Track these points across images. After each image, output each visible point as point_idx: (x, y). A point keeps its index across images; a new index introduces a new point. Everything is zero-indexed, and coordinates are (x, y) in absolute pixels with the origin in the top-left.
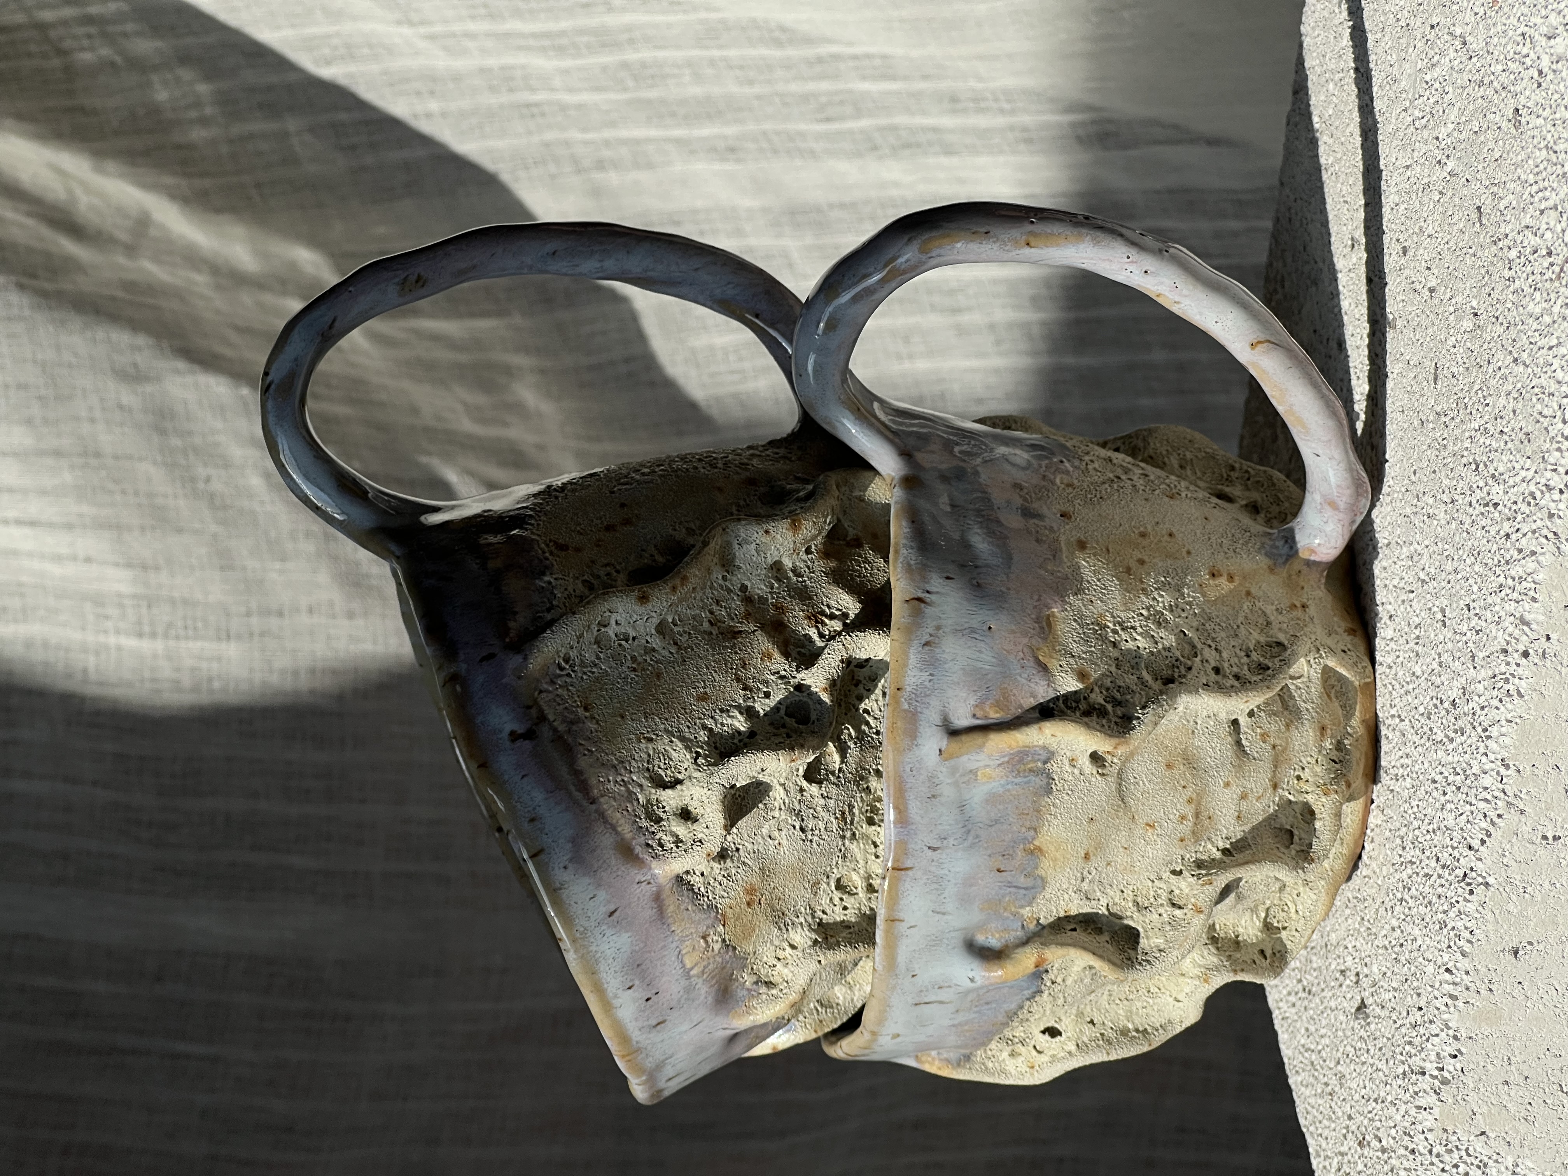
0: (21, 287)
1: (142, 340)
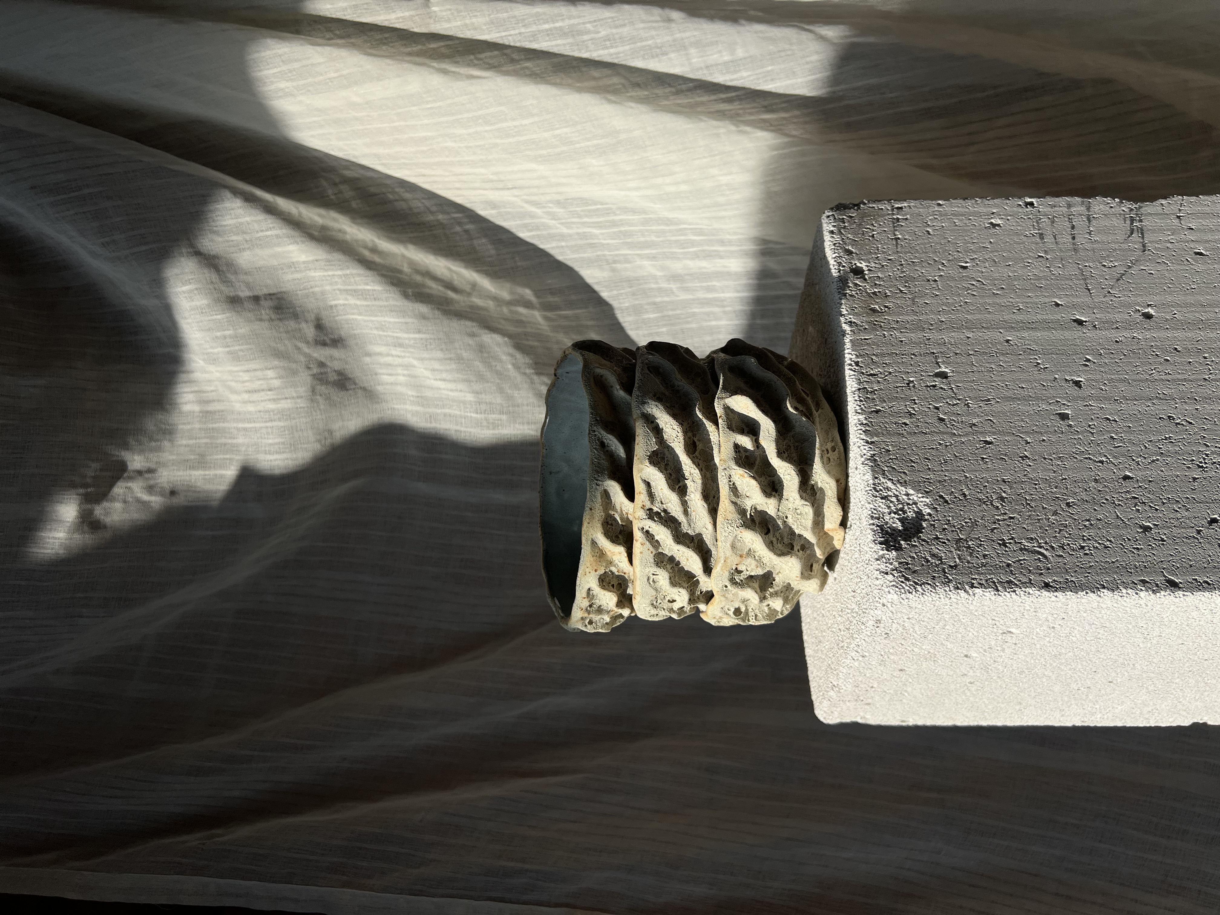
0: (438, 309)
1: (474, 324)
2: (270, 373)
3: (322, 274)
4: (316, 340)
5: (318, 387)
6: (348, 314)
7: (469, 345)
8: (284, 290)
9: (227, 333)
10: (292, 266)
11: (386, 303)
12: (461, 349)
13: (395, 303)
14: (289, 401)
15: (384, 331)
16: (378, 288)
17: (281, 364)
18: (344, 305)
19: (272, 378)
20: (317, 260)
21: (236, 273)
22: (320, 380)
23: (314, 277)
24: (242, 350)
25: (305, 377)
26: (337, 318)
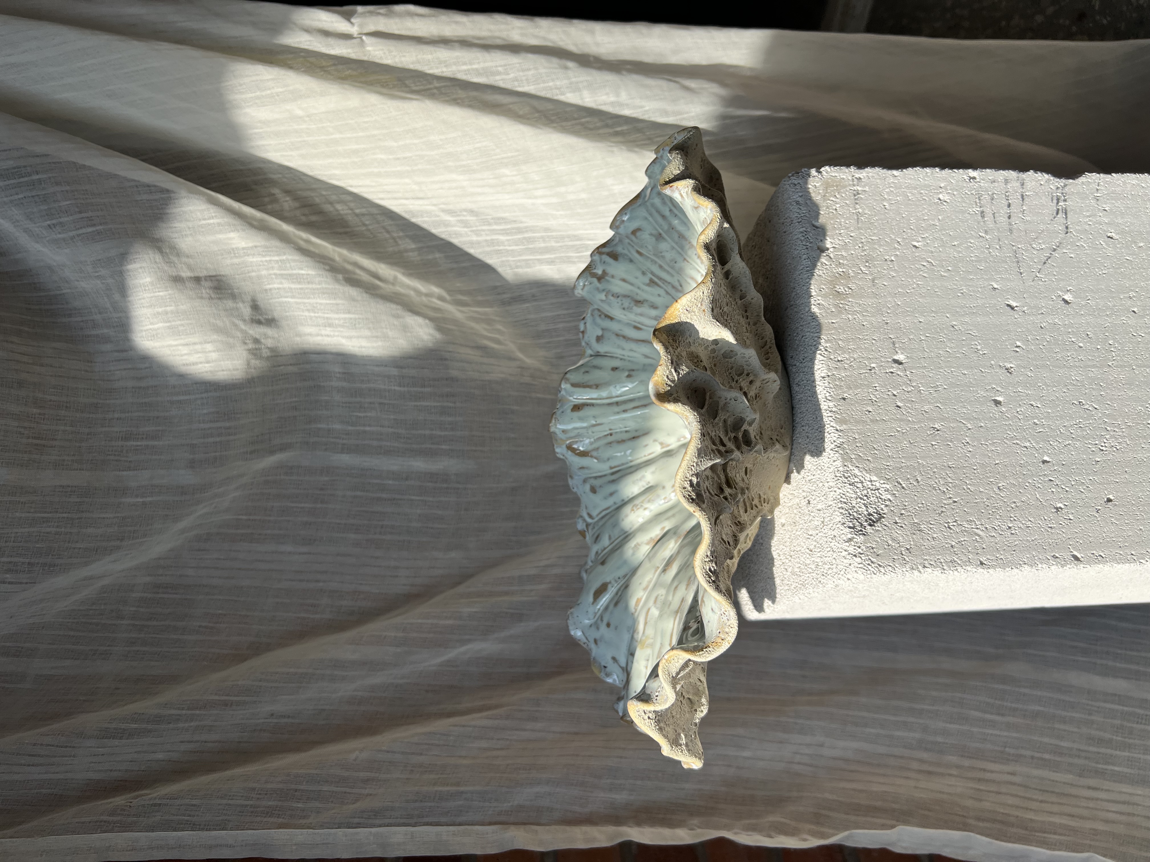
3: (259, 259)
4: (252, 319)
6: (281, 297)
7: (394, 325)
8: (223, 273)
9: (169, 309)
10: (233, 252)
11: (319, 286)
12: (387, 328)
13: (327, 286)
15: (315, 313)
16: (312, 272)
17: (220, 338)
18: (279, 289)
19: (210, 352)
20: (256, 247)
21: (178, 255)
22: (255, 355)
23: (251, 262)
24: (182, 325)
25: (241, 351)
26: (271, 301)
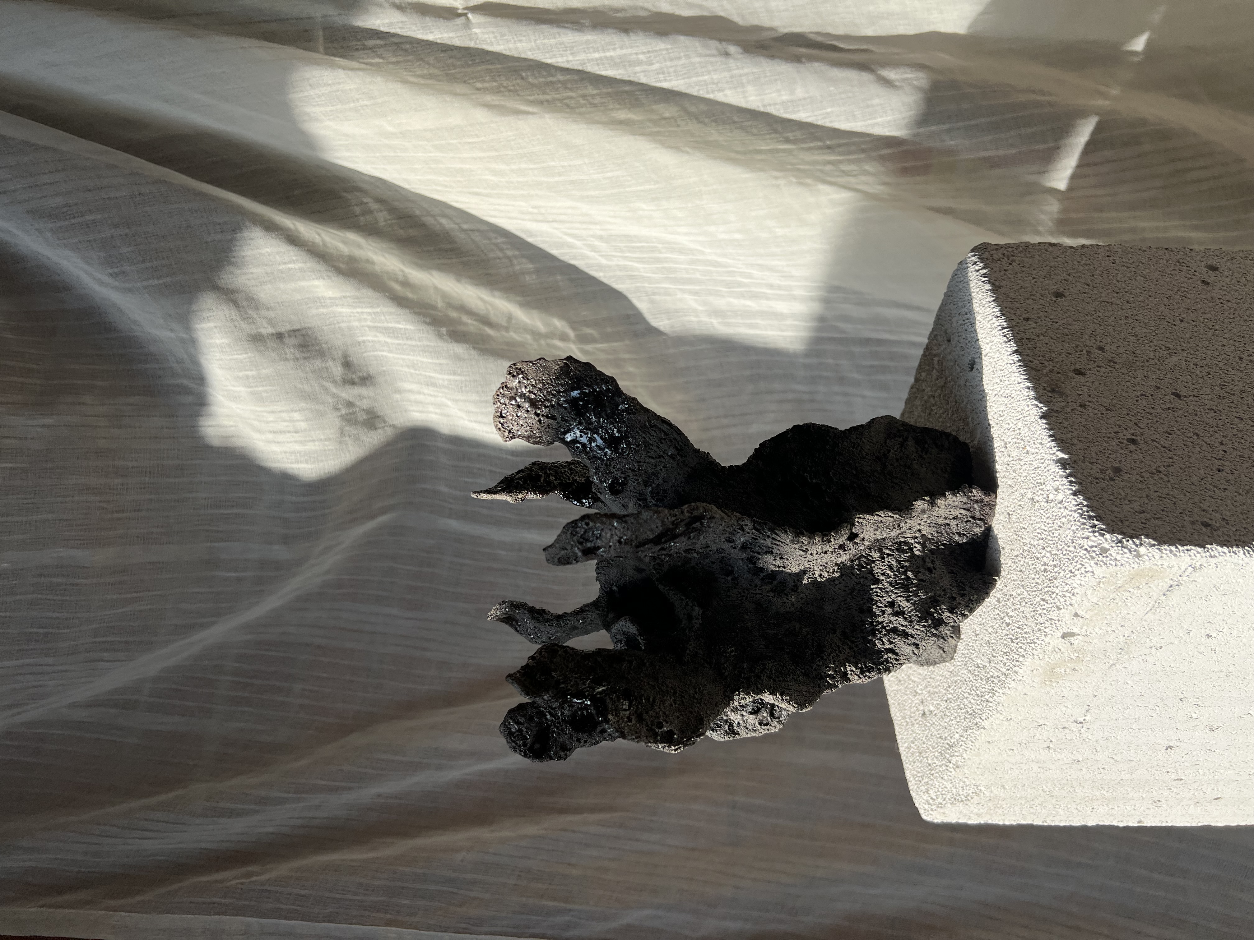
2: (296, 416)
3: (349, 310)
4: (344, 379)
5: (347, 428)
6: (377, 350)
8: (309, 325)
9: (250, 373)
10: (318, 301)
11: (419, 343)
13: (429, 343)
14: (317, 443)
15: (416, 370)
16: (410, 327)
17: (308, 406)
18: (372, 341)
19: (298, 421)
20: (345, 297)
21: (257, 308)
22: (349, 421)
24: (266, 391)
25: (333, 420)
26: (365, 355)
